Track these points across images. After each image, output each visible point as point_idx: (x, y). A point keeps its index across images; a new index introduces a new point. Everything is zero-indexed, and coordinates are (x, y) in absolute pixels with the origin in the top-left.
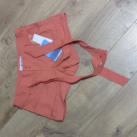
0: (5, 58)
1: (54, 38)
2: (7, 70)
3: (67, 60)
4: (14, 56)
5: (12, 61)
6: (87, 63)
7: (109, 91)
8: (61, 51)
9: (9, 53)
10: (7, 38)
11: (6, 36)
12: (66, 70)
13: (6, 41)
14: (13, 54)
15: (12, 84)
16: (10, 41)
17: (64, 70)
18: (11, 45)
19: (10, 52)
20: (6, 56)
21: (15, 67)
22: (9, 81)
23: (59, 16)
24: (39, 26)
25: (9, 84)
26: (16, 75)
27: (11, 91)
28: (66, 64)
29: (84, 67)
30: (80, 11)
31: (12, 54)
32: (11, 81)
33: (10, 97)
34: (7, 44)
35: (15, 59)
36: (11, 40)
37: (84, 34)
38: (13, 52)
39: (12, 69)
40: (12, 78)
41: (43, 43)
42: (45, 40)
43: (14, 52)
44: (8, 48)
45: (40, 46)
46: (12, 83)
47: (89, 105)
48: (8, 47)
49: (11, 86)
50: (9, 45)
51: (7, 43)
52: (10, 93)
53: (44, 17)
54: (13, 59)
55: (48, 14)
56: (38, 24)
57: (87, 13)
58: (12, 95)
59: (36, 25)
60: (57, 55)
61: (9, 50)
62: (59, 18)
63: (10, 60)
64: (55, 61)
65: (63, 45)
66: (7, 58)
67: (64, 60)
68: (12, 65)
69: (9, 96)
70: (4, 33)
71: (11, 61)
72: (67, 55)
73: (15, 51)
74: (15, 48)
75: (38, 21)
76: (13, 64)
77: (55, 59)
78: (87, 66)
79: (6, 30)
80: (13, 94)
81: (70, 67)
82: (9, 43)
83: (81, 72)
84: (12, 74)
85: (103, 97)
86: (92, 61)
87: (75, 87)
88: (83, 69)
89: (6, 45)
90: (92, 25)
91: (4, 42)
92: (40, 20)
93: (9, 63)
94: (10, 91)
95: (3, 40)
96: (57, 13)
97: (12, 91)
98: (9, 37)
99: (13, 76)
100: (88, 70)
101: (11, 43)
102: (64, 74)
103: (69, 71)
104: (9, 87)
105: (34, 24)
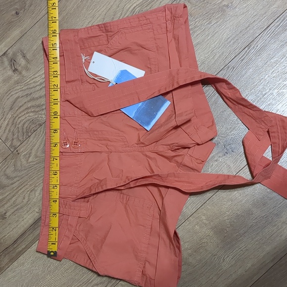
0: (3, 108)
1: (148, 68)
2: (7, 139)
3: (183, 127)
4: (29, 106)
5: (23, 118)
6: (228, 147)
7: (284, 230)
8: (168, 104)
9: (17, 95)
10: (15, 54)
11: (15, 48)
12: (180, 154)
13: (13, 61)
14: (29, 98)
15: (15, 180)
16: (23, 62)
17: (173, 154)
18: (24, 73)
19: (22, 92)
20: (8, 103)
21: (30, 134)
22: (9, 171)
23: (168, 12)
24: (112, 34)
25: (8, 178)
26: (29, 157)
27: (11, 198)
28: (179, 137)
29: (219, 157)
30: (225, 8)
31: (26, 100)
32: (15, 170)
33: (8, 214)
34: (15, 70)
35: (31, 114)
36: (28, 61)
37: (228, 67)
38: (29, 93)
39: (21, 138)
40: (19, 164)
41: (118, 78)
42: (126, 70)
43: (31, 93)
44: (17, 83)
45: (110, 85)
46: (17, 179)
47: (224, 260)
48: (16, 77)
49: (12, 184)
50: (20, 73)
51: (13, 68)
52: (9, 204)
53: (125, 10)
54: (27, 113)
55: (135, 5)
56: (110, 26)
57: (243, 14)
58: (12, 211)
59: (105, 31)
60: (156, 114)
61: (19, 87)
62: (169, 17)
63: (18, 115)
64: (148, 128)
65: (176, 86)
66: (11, 109)
67: (176, 127)
68: (23, 129)
69: (5, 212)
70: (9, 39)
71: (19, 118)
72: (186, 115)
73: (35, 92)
74: (34, 82)
75: (107, 20)
76: (26, 126)
77: (148, 123)
78: (228, 155)
79: (16, 33)
80: (15, 208)
81: (189, 148)
82: (19, 68)
83: (210, 170)
84: (19, 154)
85: (263, 243)
86: (243, 142)
87: (190, 207)
88: (216, 161)
89: (10, 73)
90: (254, 47)
91: (6, 63)
92: (113, 18)
93: (13, 121)
94: (8, 198)
95: (5, 59)
96: (162, 3)
97: (14, 199)
98: (21, 51)
99: (22, 157)
100: (232, 165)
101: (27, 69)
102: (173, 164)
103: (186, 157)
104: (8, 186)
105: (99, 28)
